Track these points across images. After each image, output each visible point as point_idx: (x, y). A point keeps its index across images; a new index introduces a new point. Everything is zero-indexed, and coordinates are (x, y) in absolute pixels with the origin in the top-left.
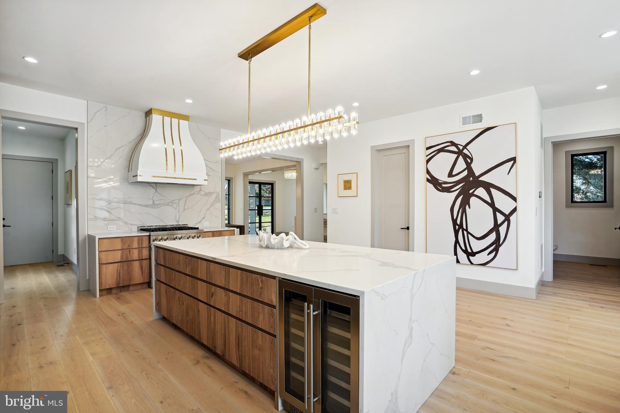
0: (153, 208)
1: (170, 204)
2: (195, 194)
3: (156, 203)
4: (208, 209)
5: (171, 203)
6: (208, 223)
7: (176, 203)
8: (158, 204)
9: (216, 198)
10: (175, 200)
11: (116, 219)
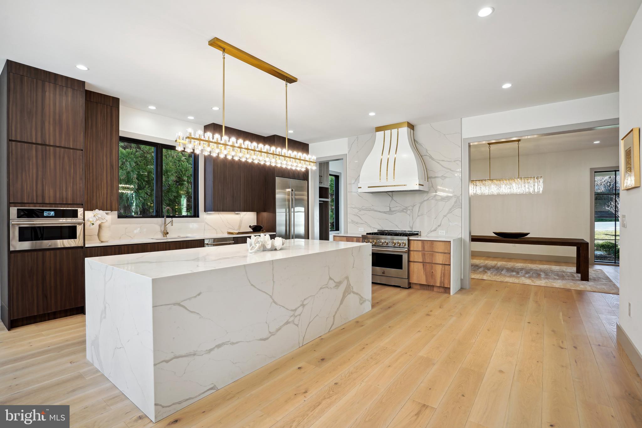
0: (389, 214)
1: (405, 211)
2: (429, 199)
3: (392, 209)
4: (445, 216)
5: (406, 209)
6: (444, 232)
7: (409, 210)
8: (394, 211)
9: (456, 202)
10: (409, 207)
11: (364, 223)
